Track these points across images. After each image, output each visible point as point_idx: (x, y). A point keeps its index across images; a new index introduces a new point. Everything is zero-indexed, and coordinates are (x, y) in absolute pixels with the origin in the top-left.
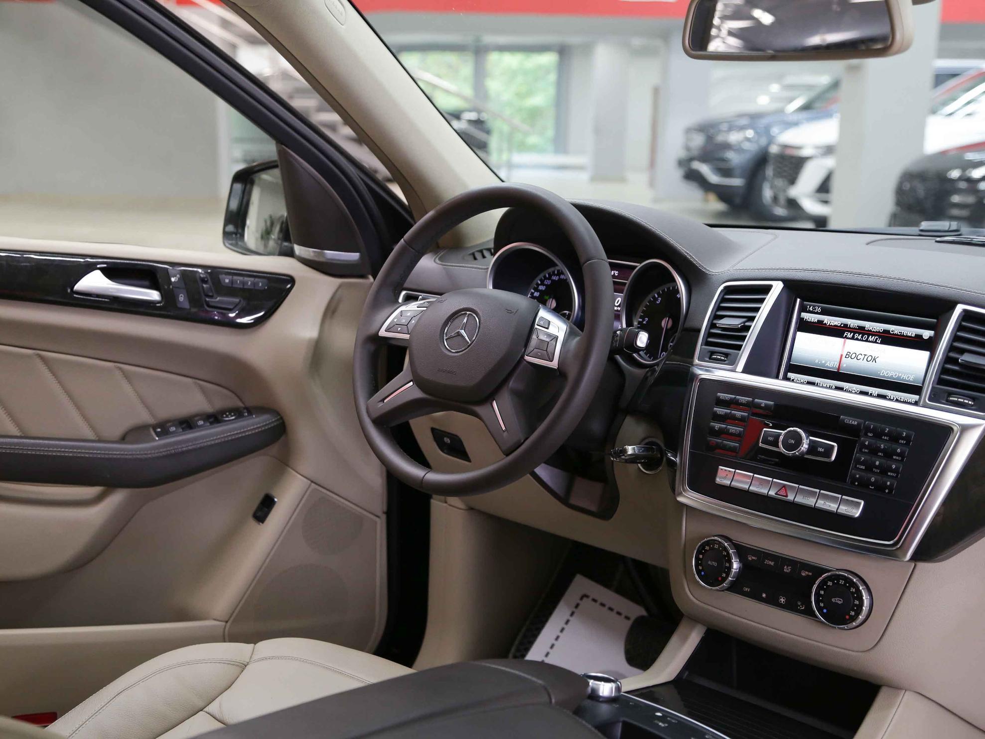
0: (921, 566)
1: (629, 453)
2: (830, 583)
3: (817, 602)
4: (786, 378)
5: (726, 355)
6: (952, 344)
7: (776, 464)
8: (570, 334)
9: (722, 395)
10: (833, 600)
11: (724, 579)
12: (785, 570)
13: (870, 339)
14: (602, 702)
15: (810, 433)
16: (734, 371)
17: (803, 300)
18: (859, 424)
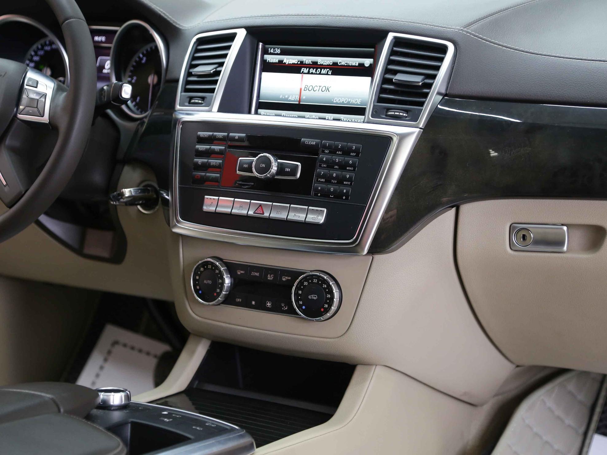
0: (378, 258)
1: (127, 196)
2: (306, 283)
3: (297, 301)
4: (256, 113)
5: (203, 98)
6: (387, 67)
7: (252, 188)
9: (202, 134)
10: (310, 297)
11: (219, 294)
12: (268, 278)
13: (323, 71)
14: (114, 410)
15: (277, 157)
16: (210, 111)
17: (265, 43)
18: (317, 144)
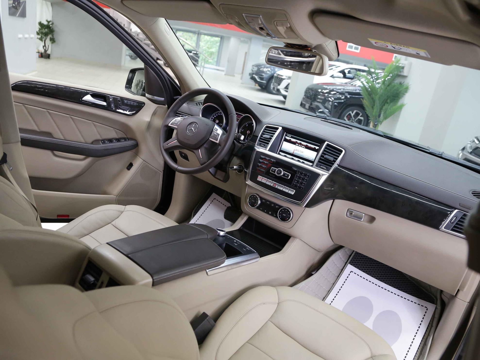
0: (307, 208)
1: (235, 168)
2: (283, 210)
3: (279, 215)
4: (279, 154)
5: (264, 145)
6: (323, 152)
7: (273, 177)
8: (223, 134)
9: (262, 156)
10: (283, 215)
11: (256, 206)
12: (272, 205)
13: (303, 146)
14: (221, 237)
15: (284, 170)
16: (266, 150)
17: (286, 133)
18: (297, 170)
